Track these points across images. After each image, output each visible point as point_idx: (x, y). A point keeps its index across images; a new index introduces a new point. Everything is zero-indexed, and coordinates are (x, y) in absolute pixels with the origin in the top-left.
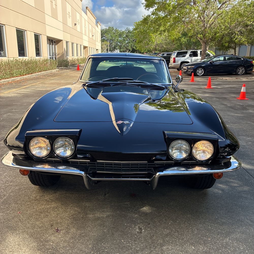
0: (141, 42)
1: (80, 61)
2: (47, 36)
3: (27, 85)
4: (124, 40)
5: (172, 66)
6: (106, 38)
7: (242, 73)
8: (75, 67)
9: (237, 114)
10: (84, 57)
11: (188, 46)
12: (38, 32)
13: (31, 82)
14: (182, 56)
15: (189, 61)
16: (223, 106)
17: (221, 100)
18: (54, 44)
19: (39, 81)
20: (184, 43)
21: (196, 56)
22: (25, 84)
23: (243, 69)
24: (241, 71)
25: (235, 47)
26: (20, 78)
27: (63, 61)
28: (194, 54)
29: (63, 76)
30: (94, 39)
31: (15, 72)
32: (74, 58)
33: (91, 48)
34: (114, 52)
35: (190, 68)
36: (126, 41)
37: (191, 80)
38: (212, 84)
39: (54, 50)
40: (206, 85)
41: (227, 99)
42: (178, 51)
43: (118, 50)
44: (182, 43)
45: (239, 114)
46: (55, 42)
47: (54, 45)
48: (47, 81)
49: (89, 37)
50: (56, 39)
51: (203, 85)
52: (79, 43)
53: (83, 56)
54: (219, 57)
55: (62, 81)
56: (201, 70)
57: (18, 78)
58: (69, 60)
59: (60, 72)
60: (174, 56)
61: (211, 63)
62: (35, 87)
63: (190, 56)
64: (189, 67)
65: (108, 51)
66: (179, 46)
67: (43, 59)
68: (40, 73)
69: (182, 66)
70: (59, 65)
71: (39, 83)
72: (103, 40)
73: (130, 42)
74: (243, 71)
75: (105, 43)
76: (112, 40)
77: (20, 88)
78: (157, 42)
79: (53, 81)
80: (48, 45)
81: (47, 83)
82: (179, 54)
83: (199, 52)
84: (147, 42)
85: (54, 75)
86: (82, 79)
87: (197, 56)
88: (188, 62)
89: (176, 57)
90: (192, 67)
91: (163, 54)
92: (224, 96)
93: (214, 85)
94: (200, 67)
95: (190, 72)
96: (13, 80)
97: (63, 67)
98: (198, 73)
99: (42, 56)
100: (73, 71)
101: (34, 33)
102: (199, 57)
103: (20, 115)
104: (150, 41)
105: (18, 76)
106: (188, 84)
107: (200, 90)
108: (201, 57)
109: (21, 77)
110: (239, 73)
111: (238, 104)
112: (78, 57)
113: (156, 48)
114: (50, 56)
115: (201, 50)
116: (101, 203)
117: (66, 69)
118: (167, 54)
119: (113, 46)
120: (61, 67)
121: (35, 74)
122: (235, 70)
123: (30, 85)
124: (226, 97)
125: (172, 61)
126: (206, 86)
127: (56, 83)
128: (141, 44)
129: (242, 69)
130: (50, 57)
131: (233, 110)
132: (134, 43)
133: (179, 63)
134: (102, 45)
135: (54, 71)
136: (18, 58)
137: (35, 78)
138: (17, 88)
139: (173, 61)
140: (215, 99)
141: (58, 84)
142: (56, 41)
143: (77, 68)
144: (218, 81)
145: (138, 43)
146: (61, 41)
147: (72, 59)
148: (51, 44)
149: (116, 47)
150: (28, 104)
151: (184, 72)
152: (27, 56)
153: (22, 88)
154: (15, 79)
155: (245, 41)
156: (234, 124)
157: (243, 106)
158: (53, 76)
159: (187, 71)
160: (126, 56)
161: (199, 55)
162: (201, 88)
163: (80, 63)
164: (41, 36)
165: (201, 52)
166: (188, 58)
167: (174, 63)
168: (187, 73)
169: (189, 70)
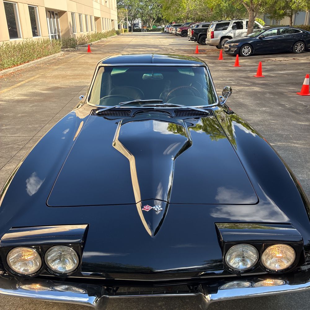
0: (169, 8)
1: (91, 38)
2: (45, 8)
3: (23, 81)
4: (146, 6)
5: (210, 42)
6: (123, 3)
7: (301, 51)
8: (85, 46)
9: (300, 121)
10: (96, 32)
11: (230, 12)
12: (33, 3)
13: (28, 75)
14: (222, 28)
15: (232, 35)
16: (280, 108)
17: (276, 97)
18: (55, 17)
19: (38, 73)
20: (225, 9)
21: (240, 29)
22: (20, 79)
23: (302, 45)
24: (299, 48)
25: (292, 14)
26: (13, 70)
27: (69, 40)
28: (239, 26)
29: (69, 63)
30: (108, 6)
31: (6, 62)
32: (83, 35)
33: (104, 19)
34: (135, 21)
35: (233, 46)
36: (150, 7)
37: (234, 64)
38: (262, 70)
39: (56, 25)
40: (255, 71)
41: (284, 95)
42: (217, 22)
43: (139, 19)
44: (222, 8)
45: (302, 121)
46: (56, 14)
47: (55, 19)
48: (49, 72)
49: (101, 4)
50: (58, 10)
51: (252, 71)
52: (89, 14)
53: (94, 30)
54: (271, 30)
55: (69, 72)
56: (248, 48)
57: (11, 70)
58: (76, 38)
59: (67, 56)
60: (212, 29)
61: (260, 38)
62: (33, 84)
63: (233, 28)
64: (232, 44)
65: (126, 21)
66: (218, 13)
67: (42, 40)
68: (39, 60)
69: (223, 43)
70: (63, 45)
71: (38, 76)
72: (120, 5)
73: (154, 8)
74: (302, 48)
75: (122, 10)
76: (131, 6)
77: (13, 87)
78: (189, 8)
79: (56, 73)
80: (48, 18)
81: (49, 75)
82: (219, 27)
83: (244, 23)
84: (176, 8)
85: (57, 62)
86: (90, 101)
87: (242, 28)
88: (230, 37)
89: (215, 30)
90: (236, 45)
91: (198, 26)
92: (280, 90)
93: (266, 71)
94: (246, 45)
95: (233, 51)
96: (4, 72)
97: (69, 49)
98: (243, 52)
99: (41, 35)
100: (82, 54)
101: (28, 4)
102: (245, 30)
103: (13, 136)
104: (180, 7)
105: (10, 67)
106: (232, 71)
107: (248, 80)
108: (247, 30)
109: (15, 68)
110: (297, 51)
111: (300, 104)
112: (88, 32)
113: (188, 16)
114: (51, 34)
115: (248, 20)
116: (124, 304)
117: (74, 51)
118: (203, 25)
119: (133, 14)
120: (67, 48)
121: (33, 61)
122: (292, 46)
123: (27, 81)
124: (283, 90)
125: (209, 35)
126: (256, 74)
127: (60, 75)
128: (169, 11)
129: (300, 45)
130: (51, 36)
131: (294, 114)
132: (160, 10)
133: (219, 38)
134: (118, 14)
135: (58, 55)
136: (9, 41)
137: (33, 67)
138: (10, 86)
139: (211, 36)
140: (268, 95)
141: (63, 77)
142: (58, 12)
143: (87, 48)
144: (271, 64)
145: (165, 9)
146: (64, 12)
147: (80, 37)
148: (52, 17)
149: (137, 14)
150: (23, 115)
151: (225, 51)
152: (20, 38)
153: (15, 86)
154: (7, 71)
155: (305, 6)
156: (298, 140)
157: (306, 106)
158: (57, 64)
159: (230, 50)
160: (152, 63)
161: (245, 26)
162: (248, 77)
163: (91, 41)
164: (37, 8)
165: (247, 22)
166: (230, 31)
167: (212, 38)
168: (229, 53)
169: (232, 49)
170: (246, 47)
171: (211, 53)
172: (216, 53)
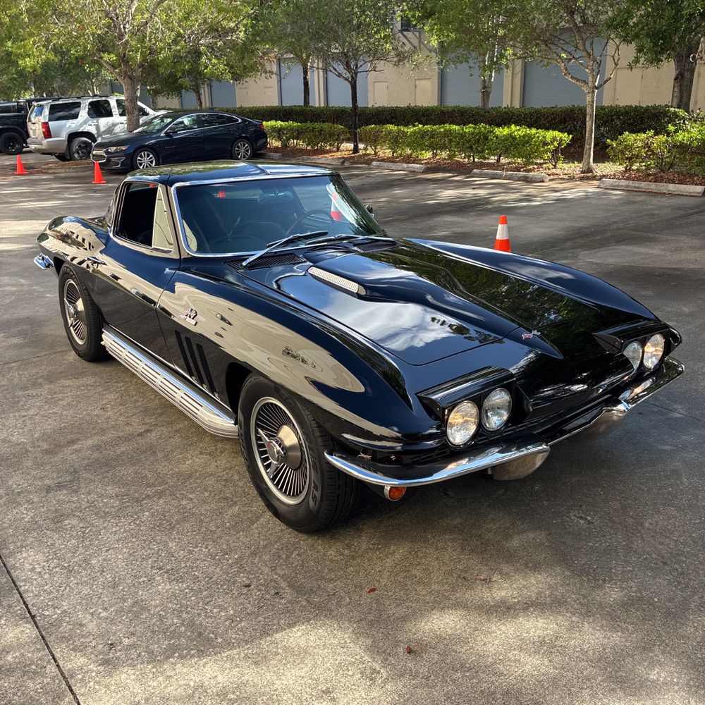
5: (43, 147)
7: (247, 157)
15: (93, 130)
21: (107, 116)
23: (246, 146)
24: (243, 151)
28: (100, 110)
35: (115, 152)
56: (148, 156)
60: (39, 117)
61: (168, 134)
63: (91, 114)
64: (113, 149)
66: (15, 79)
74: (247, 151)
82: (56, 111)
87: (111, 115)
88: (89, 135)
89: (50, 120)
90: (122, 150)
94: (142, 149)
95: (116, 164)
98: (141, 164)
102: (117, 118)
108: (123, 118)
122: (230, 148)
125: (37, 131)
133: (64, 136)
139: (43, 133)
159: (108, 160)
161: (115, 111)
165: (119, 102)
166: (85, 122)
167: (46, 138)
168: (110, 168)
169: (113, 159)
170: (144, 154)
171: (59, 171)
172: (71, 171)
